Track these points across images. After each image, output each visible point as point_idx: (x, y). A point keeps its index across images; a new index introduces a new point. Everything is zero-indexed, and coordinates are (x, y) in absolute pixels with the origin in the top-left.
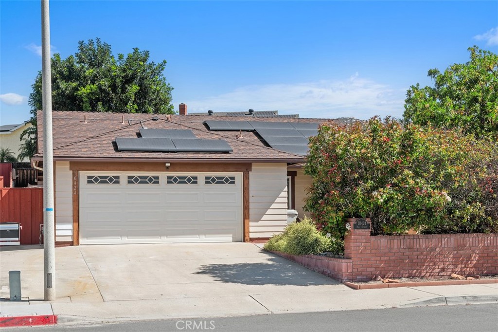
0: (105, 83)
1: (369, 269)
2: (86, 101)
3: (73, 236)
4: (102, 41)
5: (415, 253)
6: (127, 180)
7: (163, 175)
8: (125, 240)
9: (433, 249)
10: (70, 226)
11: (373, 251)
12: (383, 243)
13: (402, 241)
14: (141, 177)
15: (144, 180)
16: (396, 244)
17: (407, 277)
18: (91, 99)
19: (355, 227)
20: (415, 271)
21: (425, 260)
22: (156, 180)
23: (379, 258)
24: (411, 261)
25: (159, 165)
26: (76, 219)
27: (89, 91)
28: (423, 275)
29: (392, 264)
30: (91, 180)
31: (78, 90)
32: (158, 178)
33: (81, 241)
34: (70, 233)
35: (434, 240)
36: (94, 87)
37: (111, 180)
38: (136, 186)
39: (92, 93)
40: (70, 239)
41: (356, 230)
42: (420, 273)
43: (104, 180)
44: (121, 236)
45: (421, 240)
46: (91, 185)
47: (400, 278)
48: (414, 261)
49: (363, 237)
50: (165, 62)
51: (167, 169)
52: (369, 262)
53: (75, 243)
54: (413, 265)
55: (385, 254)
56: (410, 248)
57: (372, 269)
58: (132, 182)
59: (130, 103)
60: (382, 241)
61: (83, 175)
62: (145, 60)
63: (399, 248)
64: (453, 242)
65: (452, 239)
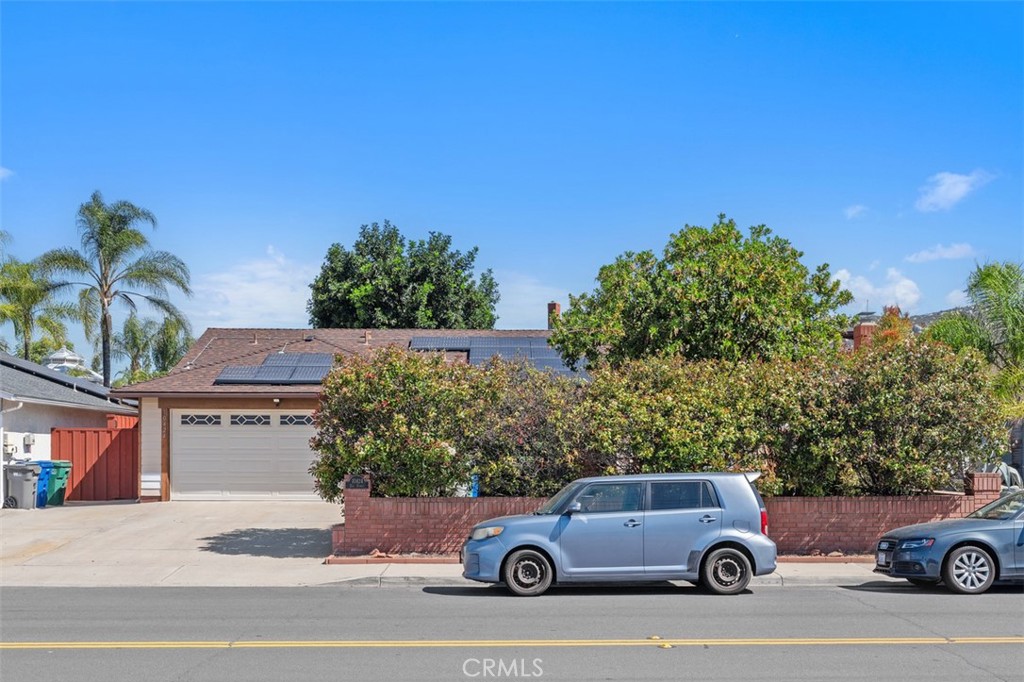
0: (383, 282)
1: (367, 540)
2: (360, 307)
3: (161, 490)
4: (392, 224)
5: (431, 521)
6: (230, 420)
7: (275, 414)
8: (227, 495)
9: (457, 517)
10: (158, 477)
11: (373, 517)
12: (386, 507)
13: (413, 505)
14: (247, 417)
15: (250, 421)
16: (404, 510)
17: (421, 552)
18: (365, 305)
19: (348, 485)
20: (431, 544)
21: (446, 531)
22: (265, 421)
23: (381, 526)
24: (426, 531)
25: (265, 401)
26: (166, 468)
27: (363, 293)
28: (443, 549)
29: (399, 535)
30: (186, 420)
31: (351, 292)
32: (268, 417)
33: (173, 495)
34: (158, 485)
35: (458, 506)
36: (369, 287)
37: (210, 420)
38: (242, 427)
39: (367, 296)
40: (158, 494)
41: (349, 490)
42: (439, 547)
43: (201, 420)
44: (222, 490)
45: (440, 504)
46: (185, 427)
47: (409, 552)
48: (431, 531)
49: (359, 499)
50: (476, 249)
51: (277, 406)
52: (367, 531)
53: (163, 498)
54: (428, 536)
55: (389, 522)
56: (425, 514)
57: (371, 540)
58: (236, 423)
59: (422, 308)
60: (387, 505)
61: (177, 414)
62: (443, 249)
63: (408, 514)
64: (486, 508)
65: (486, 504)
